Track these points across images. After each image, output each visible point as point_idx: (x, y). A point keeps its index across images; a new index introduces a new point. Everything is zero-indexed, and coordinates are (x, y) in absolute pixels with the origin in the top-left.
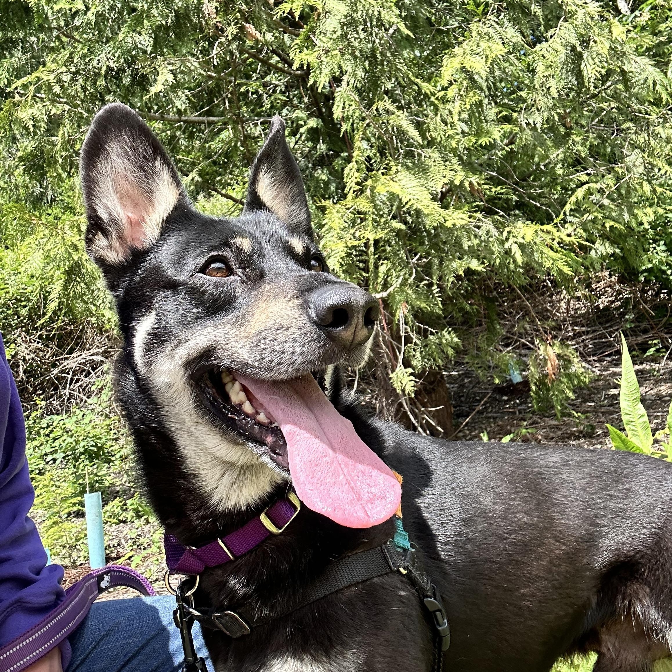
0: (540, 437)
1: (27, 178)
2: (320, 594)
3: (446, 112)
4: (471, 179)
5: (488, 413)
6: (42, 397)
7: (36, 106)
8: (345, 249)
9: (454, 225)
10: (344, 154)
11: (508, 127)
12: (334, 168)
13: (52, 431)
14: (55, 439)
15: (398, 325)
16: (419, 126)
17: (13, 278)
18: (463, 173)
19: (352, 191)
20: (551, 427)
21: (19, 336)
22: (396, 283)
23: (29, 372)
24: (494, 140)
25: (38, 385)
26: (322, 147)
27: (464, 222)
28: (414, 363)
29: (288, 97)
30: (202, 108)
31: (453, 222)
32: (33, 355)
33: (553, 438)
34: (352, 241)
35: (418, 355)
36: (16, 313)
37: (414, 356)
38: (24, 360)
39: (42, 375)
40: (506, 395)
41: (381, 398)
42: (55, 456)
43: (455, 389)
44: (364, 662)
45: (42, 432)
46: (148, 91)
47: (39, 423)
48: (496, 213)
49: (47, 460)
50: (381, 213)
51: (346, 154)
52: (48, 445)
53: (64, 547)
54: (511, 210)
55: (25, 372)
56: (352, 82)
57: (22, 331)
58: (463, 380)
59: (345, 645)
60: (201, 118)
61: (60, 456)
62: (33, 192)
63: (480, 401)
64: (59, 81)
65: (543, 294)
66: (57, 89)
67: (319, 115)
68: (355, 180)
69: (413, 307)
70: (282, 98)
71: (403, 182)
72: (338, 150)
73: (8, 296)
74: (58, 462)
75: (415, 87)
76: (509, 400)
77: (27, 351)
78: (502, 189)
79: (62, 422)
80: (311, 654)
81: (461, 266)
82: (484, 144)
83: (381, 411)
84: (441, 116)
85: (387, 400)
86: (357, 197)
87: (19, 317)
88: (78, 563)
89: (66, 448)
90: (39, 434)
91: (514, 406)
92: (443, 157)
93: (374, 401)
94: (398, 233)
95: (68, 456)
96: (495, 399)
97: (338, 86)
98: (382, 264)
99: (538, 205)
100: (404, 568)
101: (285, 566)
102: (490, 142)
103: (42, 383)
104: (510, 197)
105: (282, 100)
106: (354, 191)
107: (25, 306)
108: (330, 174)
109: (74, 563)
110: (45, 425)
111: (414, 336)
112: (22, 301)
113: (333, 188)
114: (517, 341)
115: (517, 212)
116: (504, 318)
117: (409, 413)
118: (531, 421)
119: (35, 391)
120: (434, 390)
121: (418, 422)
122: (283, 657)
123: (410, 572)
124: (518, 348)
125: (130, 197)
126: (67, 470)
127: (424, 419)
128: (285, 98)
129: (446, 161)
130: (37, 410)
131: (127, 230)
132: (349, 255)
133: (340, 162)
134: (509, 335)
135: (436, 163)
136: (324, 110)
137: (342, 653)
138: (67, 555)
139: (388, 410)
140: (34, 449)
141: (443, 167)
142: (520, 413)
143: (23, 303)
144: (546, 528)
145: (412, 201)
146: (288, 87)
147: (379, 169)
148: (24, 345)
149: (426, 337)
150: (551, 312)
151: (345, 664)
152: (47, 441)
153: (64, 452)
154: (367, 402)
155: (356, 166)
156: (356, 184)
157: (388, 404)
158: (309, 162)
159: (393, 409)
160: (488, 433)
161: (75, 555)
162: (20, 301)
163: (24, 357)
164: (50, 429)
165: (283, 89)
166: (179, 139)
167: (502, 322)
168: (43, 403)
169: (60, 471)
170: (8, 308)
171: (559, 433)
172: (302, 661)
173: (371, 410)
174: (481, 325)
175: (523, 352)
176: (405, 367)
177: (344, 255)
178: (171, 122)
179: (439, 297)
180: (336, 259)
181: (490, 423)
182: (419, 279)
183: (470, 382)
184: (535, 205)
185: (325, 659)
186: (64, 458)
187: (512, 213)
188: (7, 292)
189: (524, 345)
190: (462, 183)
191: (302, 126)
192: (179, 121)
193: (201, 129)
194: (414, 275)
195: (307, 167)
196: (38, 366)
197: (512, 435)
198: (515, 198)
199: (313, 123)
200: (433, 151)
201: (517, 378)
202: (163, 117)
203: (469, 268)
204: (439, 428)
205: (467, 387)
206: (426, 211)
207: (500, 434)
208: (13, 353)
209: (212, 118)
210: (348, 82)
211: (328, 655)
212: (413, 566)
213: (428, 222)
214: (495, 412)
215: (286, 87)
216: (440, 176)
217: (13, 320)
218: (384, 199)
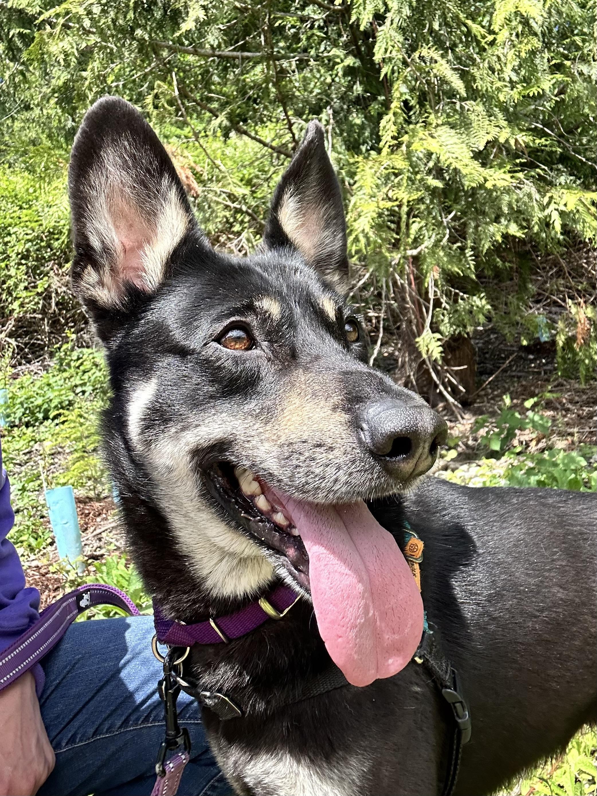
0: (564, 401)
1: (59, 111)
2: (322, 689)
3: (495, 58)
4: (518, 137)
5: (512, 371)
6: (73, 330)
7: (66, 40)
8: (377, 209)
9: (494, 186)
10: (381, 98)
11: (559, 77)
12: (369, 112)
13: (82, 364)
14: (84, 372)
15: (427, 289)
16: (464, 75)
17: (46, 210)
18: (508, 130)
19: (387, 146)
20: (577, 391)
21: (52, 269)
22: (428, 243)
23: (62, 304)
24: (543, 90)
25: (70, 317)
26: (358, 89)
27: (506, 184)
28: (442, 328)
29: (326, 33)
30: (237, 42)
31: (493, 182)
32: (64, 289)
33: (578, 402)
34: (384, 202)
35: (446, 320)
36: (49, 246)
37: (443, 321)
38: (57, 293)
39: (73, 308)
40: (532, 354)
41: (405, 353)
42: (84, 388)
43: (480, 345)
44: (370, 770)
45: (73, 364)
46: (179, 29)
47: (70, 356)
48: (538, 167)
49: (77, 391)
50: (417, 169)
51: (383, 98)
52: (78, 377)
53: (90, 479)
54: (554, 164)
55: (57, 304)
56: (396, 20)
57: (54, 264)
58: (489, 336)
59: (348, 749)
60: (235, 54)
61: (89, 389)
62: (65, 126)
63: (505, 359)
64: (89, 13)
65: (579, 250)
66: (87, 23)
67: (357, 54)
68: (392, 134)
69: (443, 270)
70: (319, 34)
71: (442, 139)
72: (374, 92)
73: (42, 229)
74: (87, 394)
75: (464, 29)
76: (535, 360)
77: (59, 284)
78: (546, 140)
79: (91, 356)
80: (310, 758)
81: (498, 231)
82: (531, 94)
83: (403, 366)
84: (489, 63)
85: (410, 355)
86: (392, 152)
87: (52, 250)
88: (102, 496)
89: (95, 381)
90: (69, 365)
91: (539, 366)
92: (488, 111)
93: (397, 353)
94: (433, 192)
95: (97, 389)
96: (521, 358)
97: (380, 25)
98: (414, 222)
99: (584, 160)
100: (420, 658)
101: (284, 661)
102: (539, 92)
103: (73, 316)
104: (554, 149)
105: (318, 36)
106: (390, 146)
107: (58, 239)
108: (365, 117)
109: (98, 495)
110: (75, 358)
111: (444, 299)
112: (55, 234)
113: (367, 134)
114: (548, 298)
115: (560, 166)
116: (537, 273)
117: (431, 370)
118: (556, 383)
119: (67, 324)
120: (458, 348)
121: (439, 380)
122: (277, 754)
123: (426, 661)
124: (548, 305)
125: (125, 217)
126: (95, 403)
127: (446, 377)
128: (322, 35)
129: (490, 116)
130: (68, 343)
131: (120, 259)
132: (380, 215)
133: (377, 107)
134: (540, 291)
135: (480, 117)
136: (363, 49)
137: (345, 759)
138: (92, 487)
139: (410, 366)
140: (65, 380)
141: (488, 123)
142: (545, 373)
143: (56, 236)
144: (584, 604)
145: (451, 160)
146: (327, 22)
147: (418, 122)
148: (56, 278)
149: (456, 301)
150: (586, 269)
151: (347, 771)
152: (77, 373)
153: (93, 386)
154: (389, 354)
155: (393, 119)
156: (392, 138)
157: (410, 359)
158: (344, 104)
159: (414, 365)
160: (511, 394)
161: (100, 488)
162: (53, 233)
163: (56, 290)
164: (80, 361)
165: (322, 24)
166: (212, 75)
167: (534, 277)
168: (74, 336)
169: (89, 403)
170: (42, 240)
171: (584, 397)
172: (299, 762)
173: (392, 362)
174: (511, 279)
175: (554, 309)
176: (433, 332)
177: (376, 216)
178: (206, 56)
179: (472, 260)
180: (367, 219)
181: (513, 382)
182: (452, 240)
183: (496, 338)
184: (581, 161)
185: (325, 765)
186: (93, 390)
187: (555, 166)
188: (41, 225)
189: (555, 303)
190: (507, 141)
191: (338, 63)
192: (213, 56)
193: (235, 64)
194: (447, 236)
195: (342, 109)
196: (70, 299)
197: (536, 399)
198: (559, 150)
199: (350, 61)
200: (477, 105)
201: (545, 337)
202: (196, 51)
203: (507, 233)
204: (461, 388)
205: (492, 343)
206: (464, 171)
207: (523, 394)
208: (46, 286)
209: (246, 54)
210: (392, 21)
211: (328, 759)
212: (430, 653)
213: (467, 183)
214: (520, 371)
215: (325, 22)
216: (483, 133)
217: (46, 252)
218: (421, 155)
